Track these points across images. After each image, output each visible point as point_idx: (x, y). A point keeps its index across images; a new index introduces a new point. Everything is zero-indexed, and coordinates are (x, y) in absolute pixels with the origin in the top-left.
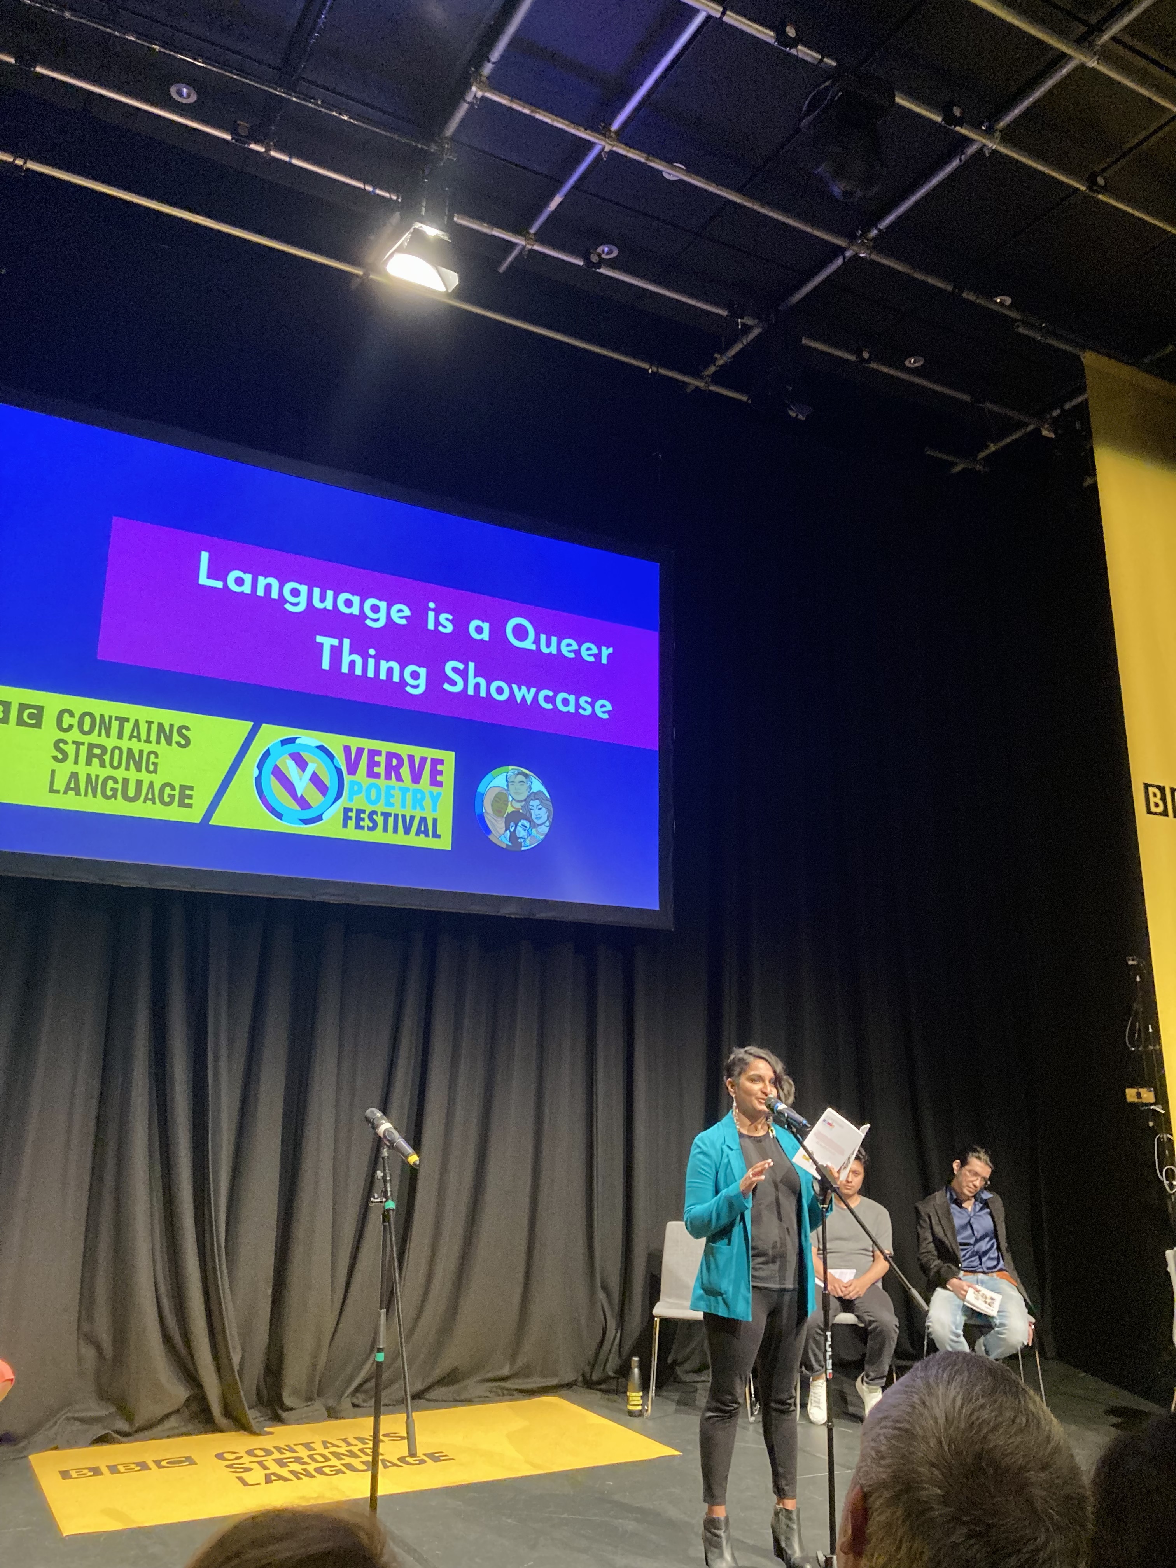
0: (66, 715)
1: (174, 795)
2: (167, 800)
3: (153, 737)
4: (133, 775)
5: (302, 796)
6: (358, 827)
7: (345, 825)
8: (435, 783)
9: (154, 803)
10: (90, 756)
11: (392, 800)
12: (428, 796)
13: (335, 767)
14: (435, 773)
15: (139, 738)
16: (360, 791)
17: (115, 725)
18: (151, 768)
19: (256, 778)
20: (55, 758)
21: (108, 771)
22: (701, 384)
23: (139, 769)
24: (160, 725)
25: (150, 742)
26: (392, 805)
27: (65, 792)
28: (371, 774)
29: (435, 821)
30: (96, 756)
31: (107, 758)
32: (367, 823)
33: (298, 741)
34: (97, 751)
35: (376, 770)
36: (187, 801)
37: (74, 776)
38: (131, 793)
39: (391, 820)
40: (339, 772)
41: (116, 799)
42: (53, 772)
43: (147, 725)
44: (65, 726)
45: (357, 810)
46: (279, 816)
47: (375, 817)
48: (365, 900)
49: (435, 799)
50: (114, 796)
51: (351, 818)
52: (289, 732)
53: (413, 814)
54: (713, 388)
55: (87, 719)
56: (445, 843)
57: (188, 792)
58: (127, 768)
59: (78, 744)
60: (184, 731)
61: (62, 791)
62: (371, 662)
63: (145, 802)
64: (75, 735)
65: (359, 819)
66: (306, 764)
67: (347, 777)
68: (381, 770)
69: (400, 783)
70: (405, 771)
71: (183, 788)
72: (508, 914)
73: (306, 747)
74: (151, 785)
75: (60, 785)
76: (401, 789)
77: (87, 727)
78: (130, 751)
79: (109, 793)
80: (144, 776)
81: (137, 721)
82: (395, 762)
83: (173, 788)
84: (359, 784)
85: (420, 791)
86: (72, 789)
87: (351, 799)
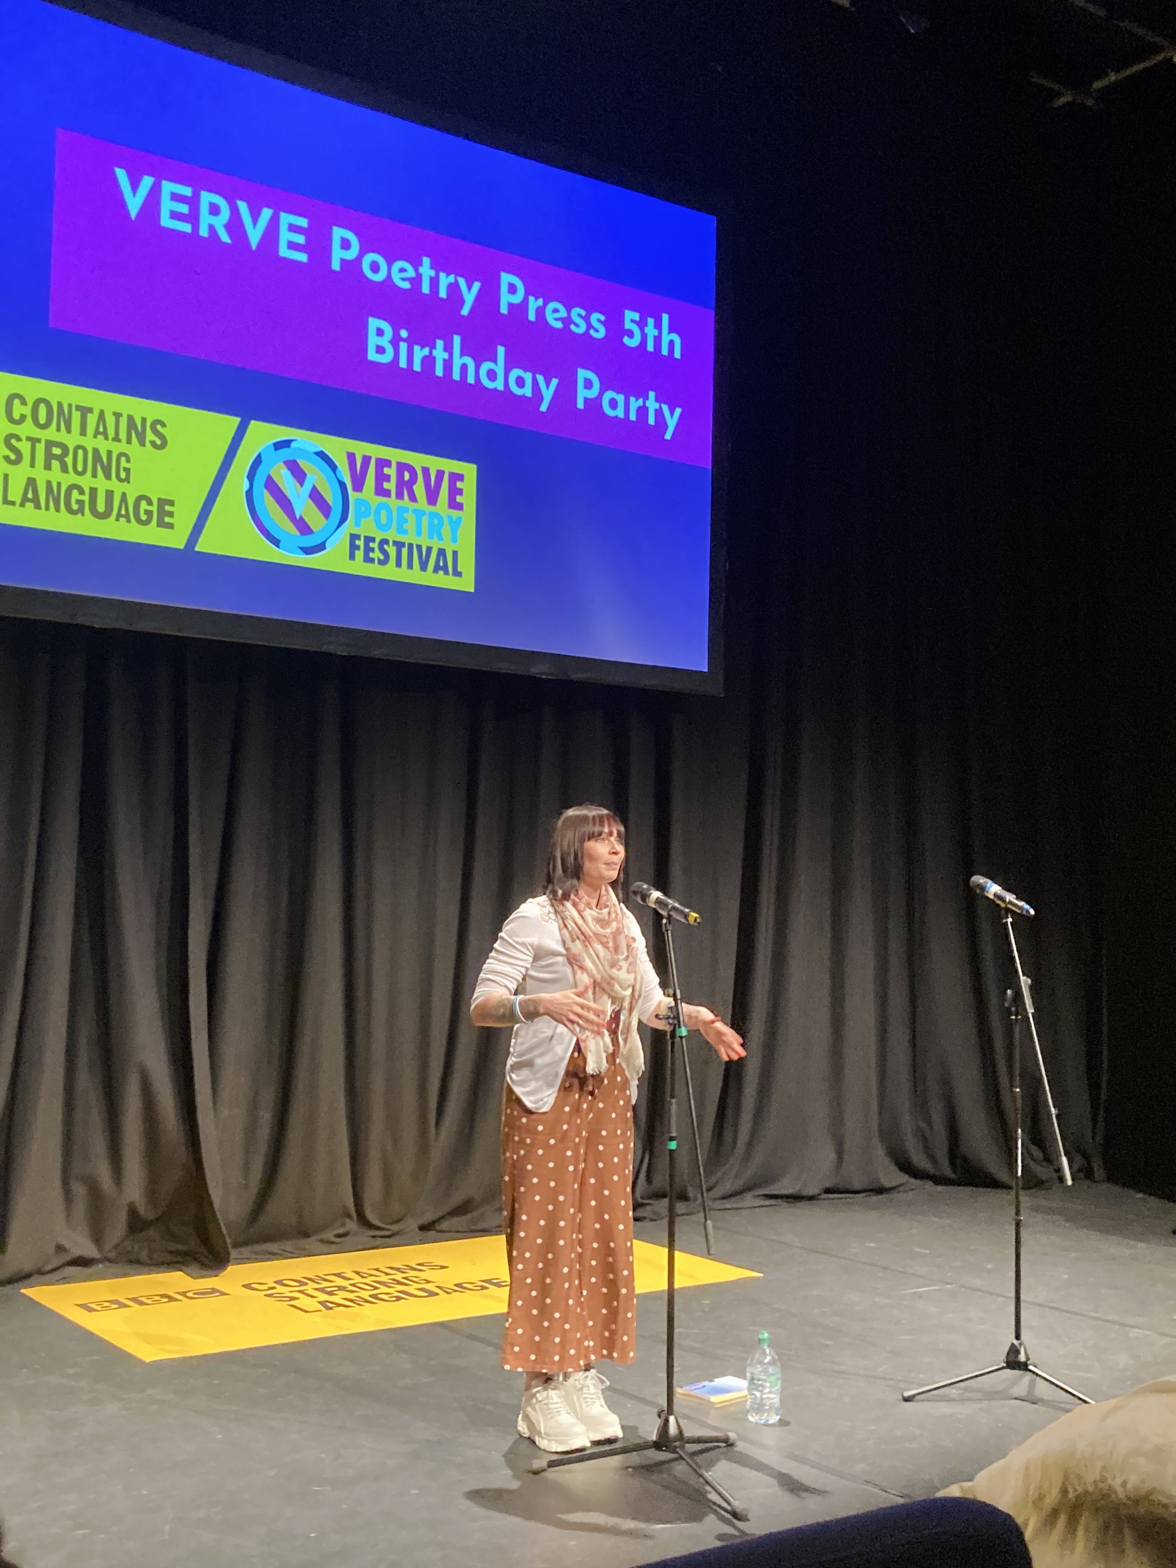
0: (16, 402)
1: (152, 512)
2: (144, 517)
3: (123, 435)
4: (102, 484)
5: (301, 517)
6: (368, 559)
7: (352, 557)
8: (455, 505)
9: (129, 521)
10: (49, 457)
11: (405, 526)
12: (446, 522)
13: (339, 481)
14: (454, 492)
15: (105, 434)
16: (366, 514)
17: (76, 416)
18: (123, 475)
19: (247, 492)
20: (7, 459)
21: (72, 478)
23: (108, 477)
24: (130, 418)
25: (119, 441)
26: (406, 532)
27: (22, 505)
28: (381, 491)
29: (455, 554)
30: (56, 457)
31: (69, 460)
32: (377, 555)
33: (293, 445)
34: (57, 451)
35: (386, 485)
36: (167, 520)
37: (31, 483)
38: (101, 507)
39: (405, 551)
40: (342, 485)
42: (6, 477)
43: (114, 418)
44: (16, 416)
45: (366, 538)
46: (276, 542)
47: (386, 547)
48: (378, 653)
49: (455, 525)
50: (81, 511)
51: (358, 548)
52: (283, 432)
53: (430, 545)
55: (42, 409)
56: (466, 583)
57: (167, 508)
58: (94, 475)
59: (34, 441)
60: (159, 427)
61: (18, 503)
63: (117, 520)
64: (27, 429)
65: (368, 550)
67: (352, 495)
68: (391, 486)
69: (414, 504)
70: (419, 488)
71: (162, 502)
72: (538, 673)
73: (303, 452)
75: (15, 494)
77: (42, 419)
78: (96, 451)
79: (75, 507)
80: (114, 485)
81: (102, 413)
82: (407, 476)
83: (150, 503)
84: (366, 503)
85: (437, 515)
86: (30, 500)
87: (357, 524)
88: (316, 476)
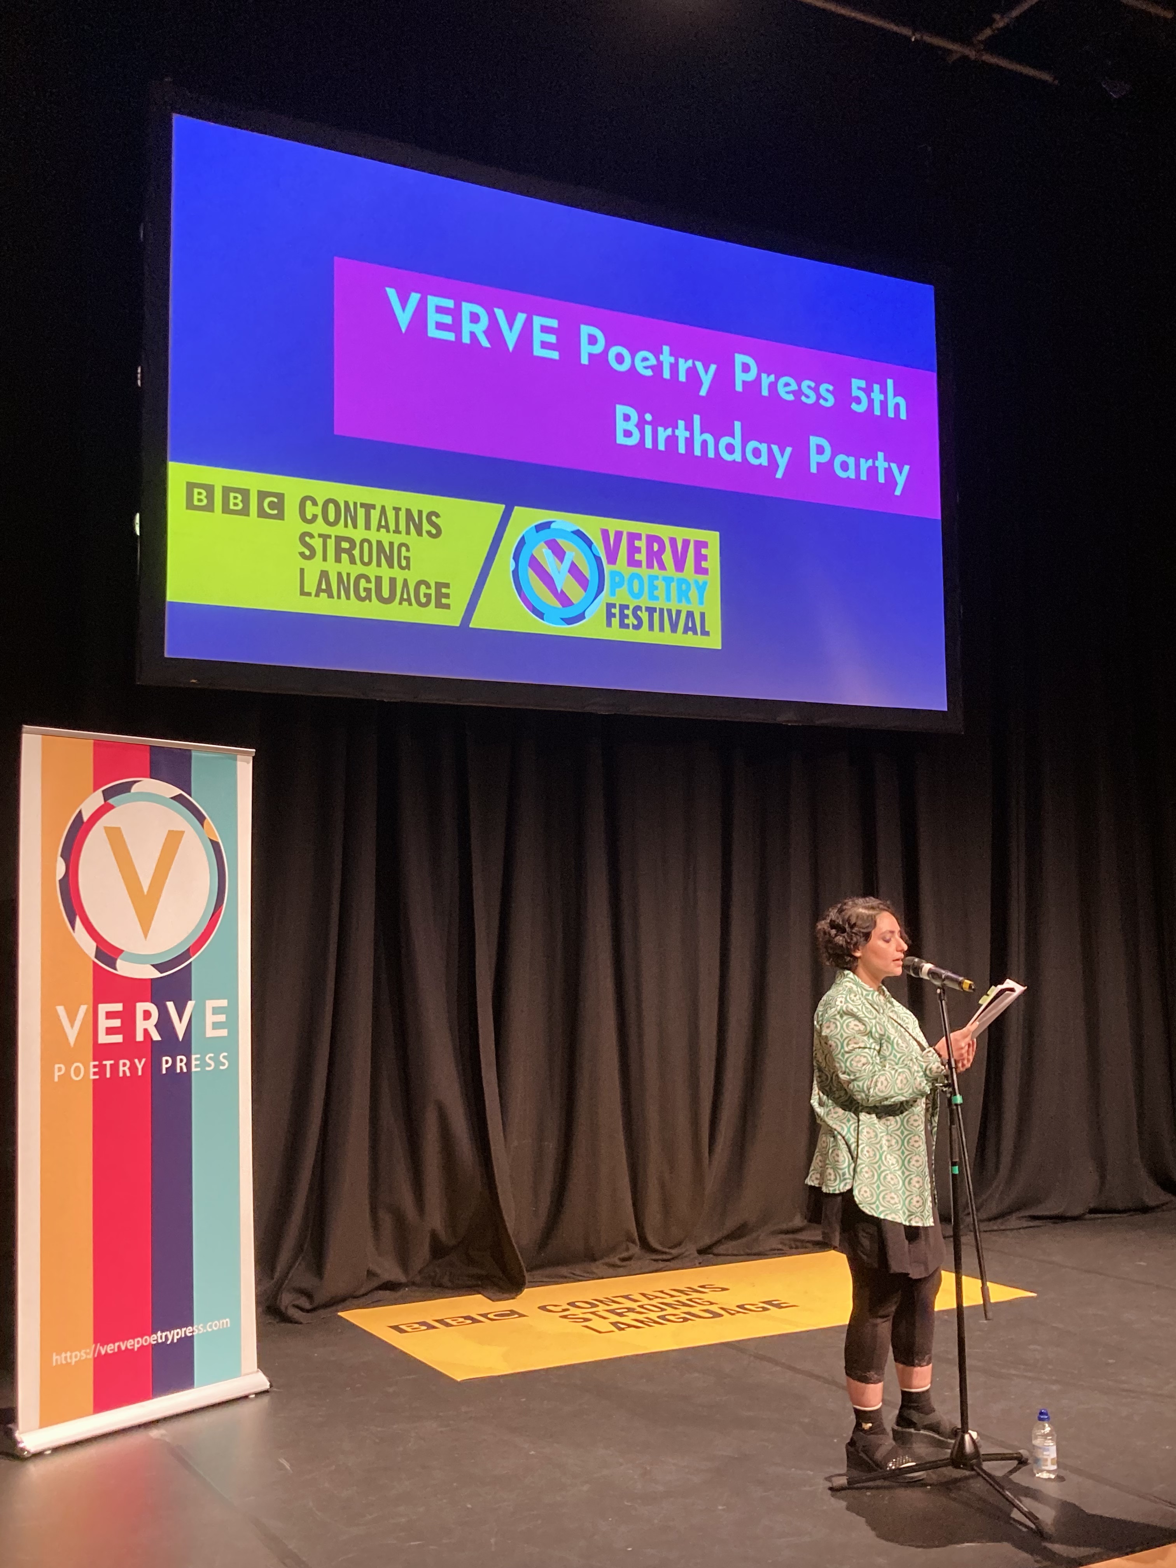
0: (309, 504)
1: (430, 595)
2: (423, 600)
3: (402, 526)
4: (386, 572)
5: (562, 591)
6: (623, 625)
7: (609, 624)
8: (700, 570)
9: (410, 604)
10: (339, 551)
11: (656, 593)
12: (693, 588)
13: (594, 555)
14: (700, 558)
15: (387, 527)
16: (620, 585)
17: (361, 512)
18: (404, 563)
19: (513, 572)
20: (302, 554)
21: (359, 569)
22: (972, 54)
23: (391, 566)
24: (408, 511)
25: (400, 533)
26: (657, 598)
27: (317, 595)
28: (633, 562)
29: (703, 615)
30: (345, 551)
31: (356, 552)
32: (631, 621)
33: (553, 526)
34: (345, 545)
35: (637, 557)
36: (444, 601)
37: (324, 575)
38: (386, 593)
39: (656, 616)
42: (302, 571)
43: (394, 512)
44: (309, 517)
45: (620, 605)
46: (541, 615)
47: (639, 613)
48: (635, 710)
49: (702, 589)
51: (614, 615)
52: (542, 515)
53: (679, 608)
55: (331, 507)
56: (714, 641)
57: (444, 590)
58: (379, 564)
59: (325, 537)
60: (434, 518)
61: (313, 594)
63: (400, 603)
64: (319, 527)
65: (623, 616)
66: (564, 553)
67: (607, 568)
68: (642, 557)
69: (663, 573)
70: (667, 557)
71: (439, 586)
72: (785, 721)
74: (405, 582)
75: (311, 586)
76: (665, 579)
77: (332, 517)
78: (379, 543)
79: (363, 594)
80: (396, 572)
81: (383, 508)
82: (656, 547)
83: (428, 586)
84: (619, 574)
85: (684, 581)
86: (324, 591)
87: (613, 593)
88: (574, 552)
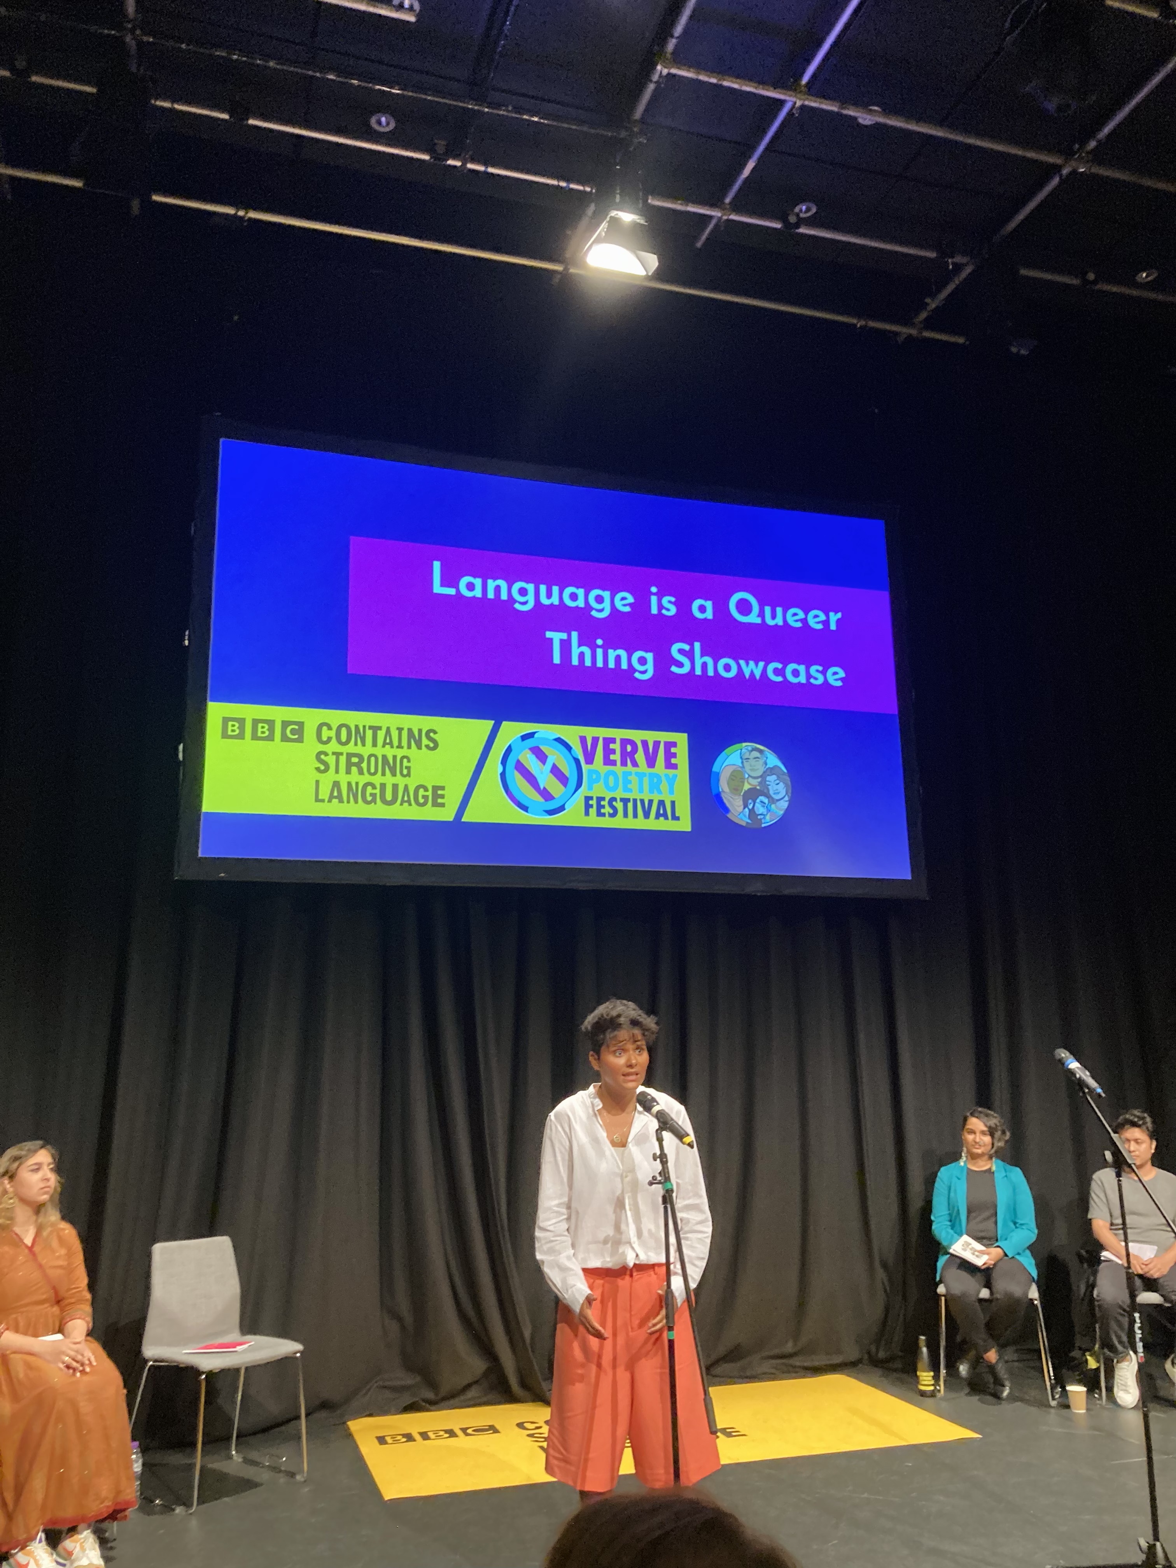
0: (325, 728)
1: (428, 796)
2: (421, 801)
3: (404, 743)
4: (389, 780)
5: (544, 788)
6: (600, 814)
7: (587, 813)
8: (670, 766)
9: (410, 805)
10: (349, 765)
11: (629, 786)
12: (663, 779)
14: (669, 755)
15: (391, 744)
16: (597, 780)
17: (369, 734)
18: (405, 772)
20: (318, 769)
21: (366, 778)
22: (914, 332)
23: (394, 774)
24: (410, 731)
25: (402, 747)
26: (631, 791)
28: (608, 762)
29: (673, 803)
30: (355, 764)
31: (364, 765)
32: (607, 810)
33: (536, 736)
34: (355, 760)
35: (612, 757)
36: (440, 801)
37: (336, 784)
38: (389, 797)
39: (630, 805)
40: (577, 761)
41: (375, 803)
42: (317, 782)
43: (397, 731)
44: (324, 739)
45: (597, 798)
46: (525, 809)
47: (614, 803)
48: (612, 885)
49: (671, 782)
50: (374, 801)
51: (592, 806)
52: (527, 727)
53: (651, 798)
54: (927, 334)
55: (344, 732)
56: (684, 825)
57: (440, 792)
58: (383, 774)
59: (337, 755)
60: (432, 735)
61: (326, 800)
62: (599, 652)
63: (401, 804)
64: (334, 746)
65: (600, 807)
66: (546, 757)
67: (585, 767)
68: (616, 757)
69: (635, 769)
70: (640, 756)
71: (436, 788)
73: (545, 741)
74: (406, 787)
75: (324, 794)
76: (637, 774)
77: (344, 738)
78: (384, 757)
79: (369, 798)
80: (398, 779)
81: (388, 729)
82: (629, 748)
83: (426, 790)
84: (597, 772)
85: (658, 776)
86: (336, 797)
87: (590, 788)
88: (556, 756)
